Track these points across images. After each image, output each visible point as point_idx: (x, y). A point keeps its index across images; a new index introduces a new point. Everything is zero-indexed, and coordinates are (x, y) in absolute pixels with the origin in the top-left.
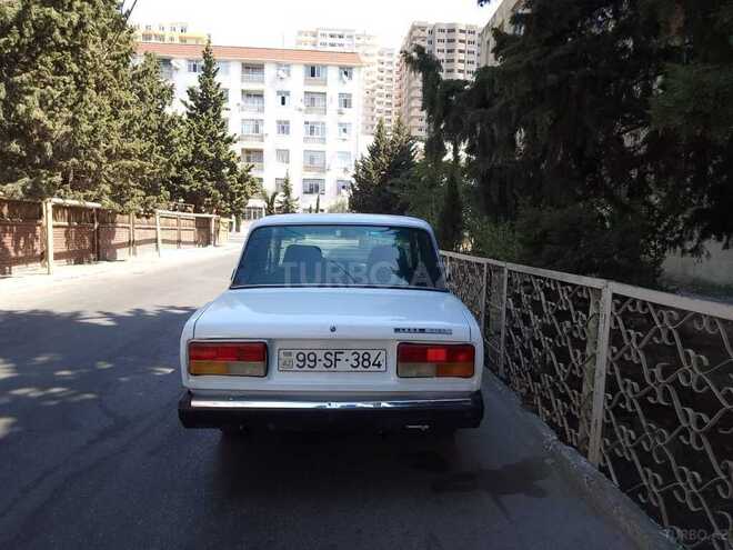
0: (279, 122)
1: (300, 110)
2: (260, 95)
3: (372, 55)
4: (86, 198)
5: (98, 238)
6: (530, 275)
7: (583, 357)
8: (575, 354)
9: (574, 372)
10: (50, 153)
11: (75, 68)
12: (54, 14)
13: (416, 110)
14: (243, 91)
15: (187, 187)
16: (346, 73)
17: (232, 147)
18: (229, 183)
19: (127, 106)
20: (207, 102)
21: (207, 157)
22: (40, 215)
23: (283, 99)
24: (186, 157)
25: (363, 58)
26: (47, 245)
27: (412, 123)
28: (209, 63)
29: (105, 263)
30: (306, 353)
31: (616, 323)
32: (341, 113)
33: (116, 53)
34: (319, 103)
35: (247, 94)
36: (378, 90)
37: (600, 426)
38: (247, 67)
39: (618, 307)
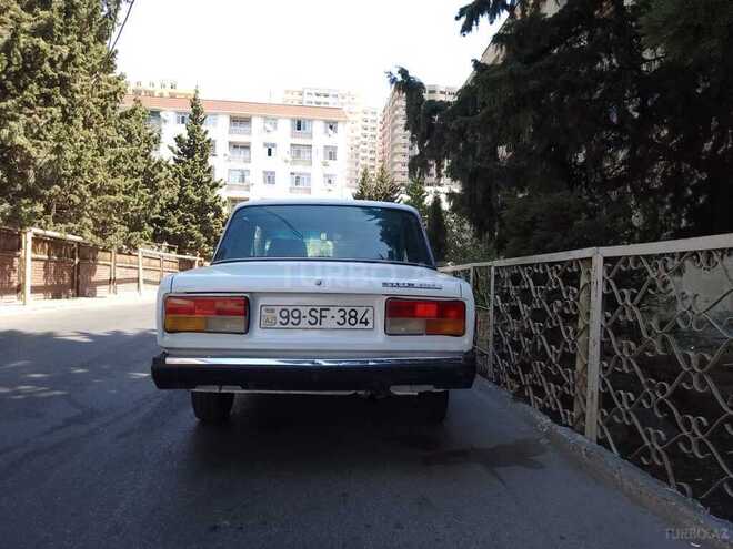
0: (265, 172)
1: (286, 161)
2: (246, 147)
3: (357, 113)
4: (69, 231)
5: (78, 273)
6: (517, 266)
7: (575, 333)
8: (567, 332)
9: (567, 350)
10: (32, 180)
11: (64, 101)
12: (42, 44)
13: (400, 165)
14: (230, 143)
15: (171, 230)
16: (331, 127)
17: (218, 192)
18: (214, 226)
19: (113, 145)
20: (194, 149)
21: (192, 201)
22: (19, 247)
23: (270, 150)
24: (172, 199)
25: (348, 115)
26: (24, 277)
27: (396, 169)
28: (197, 112)
29: (84, 299)
30: (290, 309)
31: (609, 287)
32: (325, 165)
33: (103, 91)
34: (305, 155)
35: (234, 146)
36: (362, 146)
37: (596, 398)
38: (235, 120)
39: (609, 271)
